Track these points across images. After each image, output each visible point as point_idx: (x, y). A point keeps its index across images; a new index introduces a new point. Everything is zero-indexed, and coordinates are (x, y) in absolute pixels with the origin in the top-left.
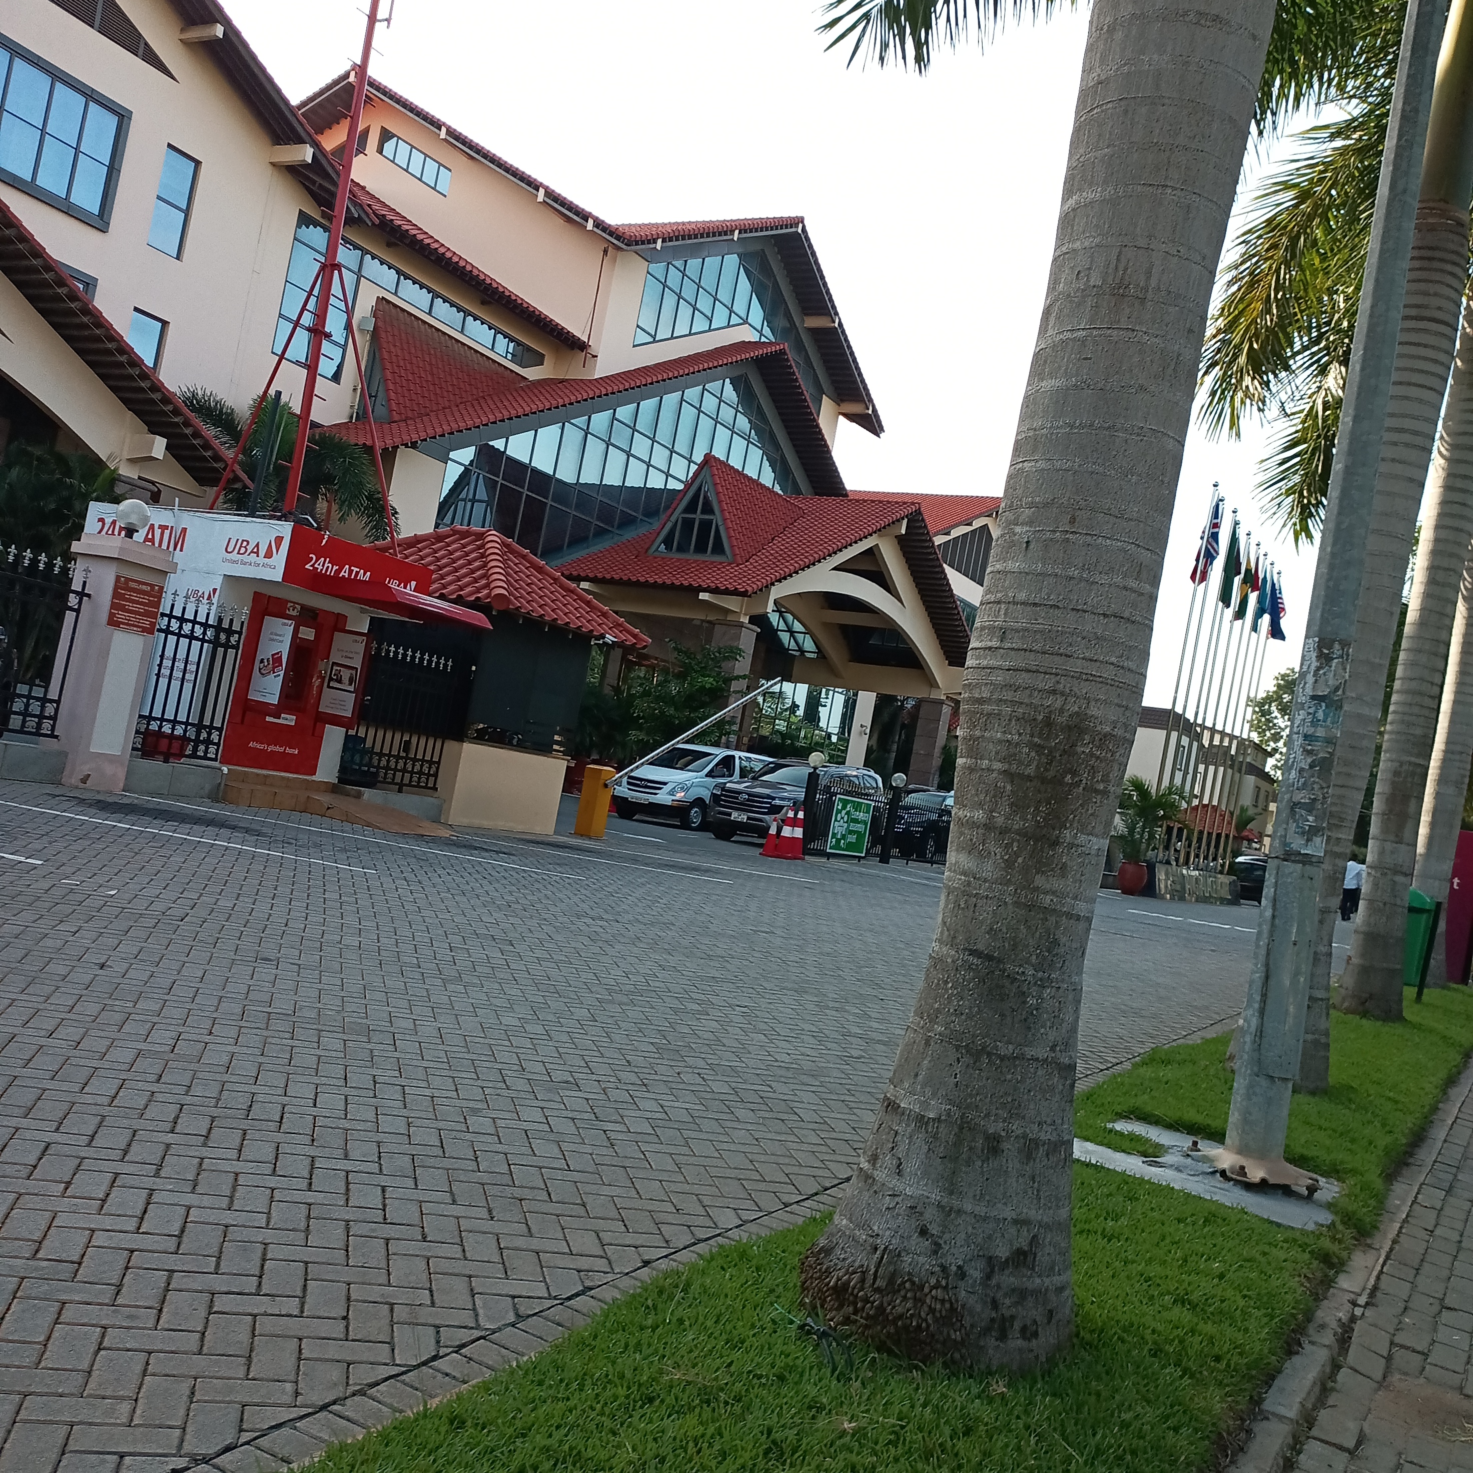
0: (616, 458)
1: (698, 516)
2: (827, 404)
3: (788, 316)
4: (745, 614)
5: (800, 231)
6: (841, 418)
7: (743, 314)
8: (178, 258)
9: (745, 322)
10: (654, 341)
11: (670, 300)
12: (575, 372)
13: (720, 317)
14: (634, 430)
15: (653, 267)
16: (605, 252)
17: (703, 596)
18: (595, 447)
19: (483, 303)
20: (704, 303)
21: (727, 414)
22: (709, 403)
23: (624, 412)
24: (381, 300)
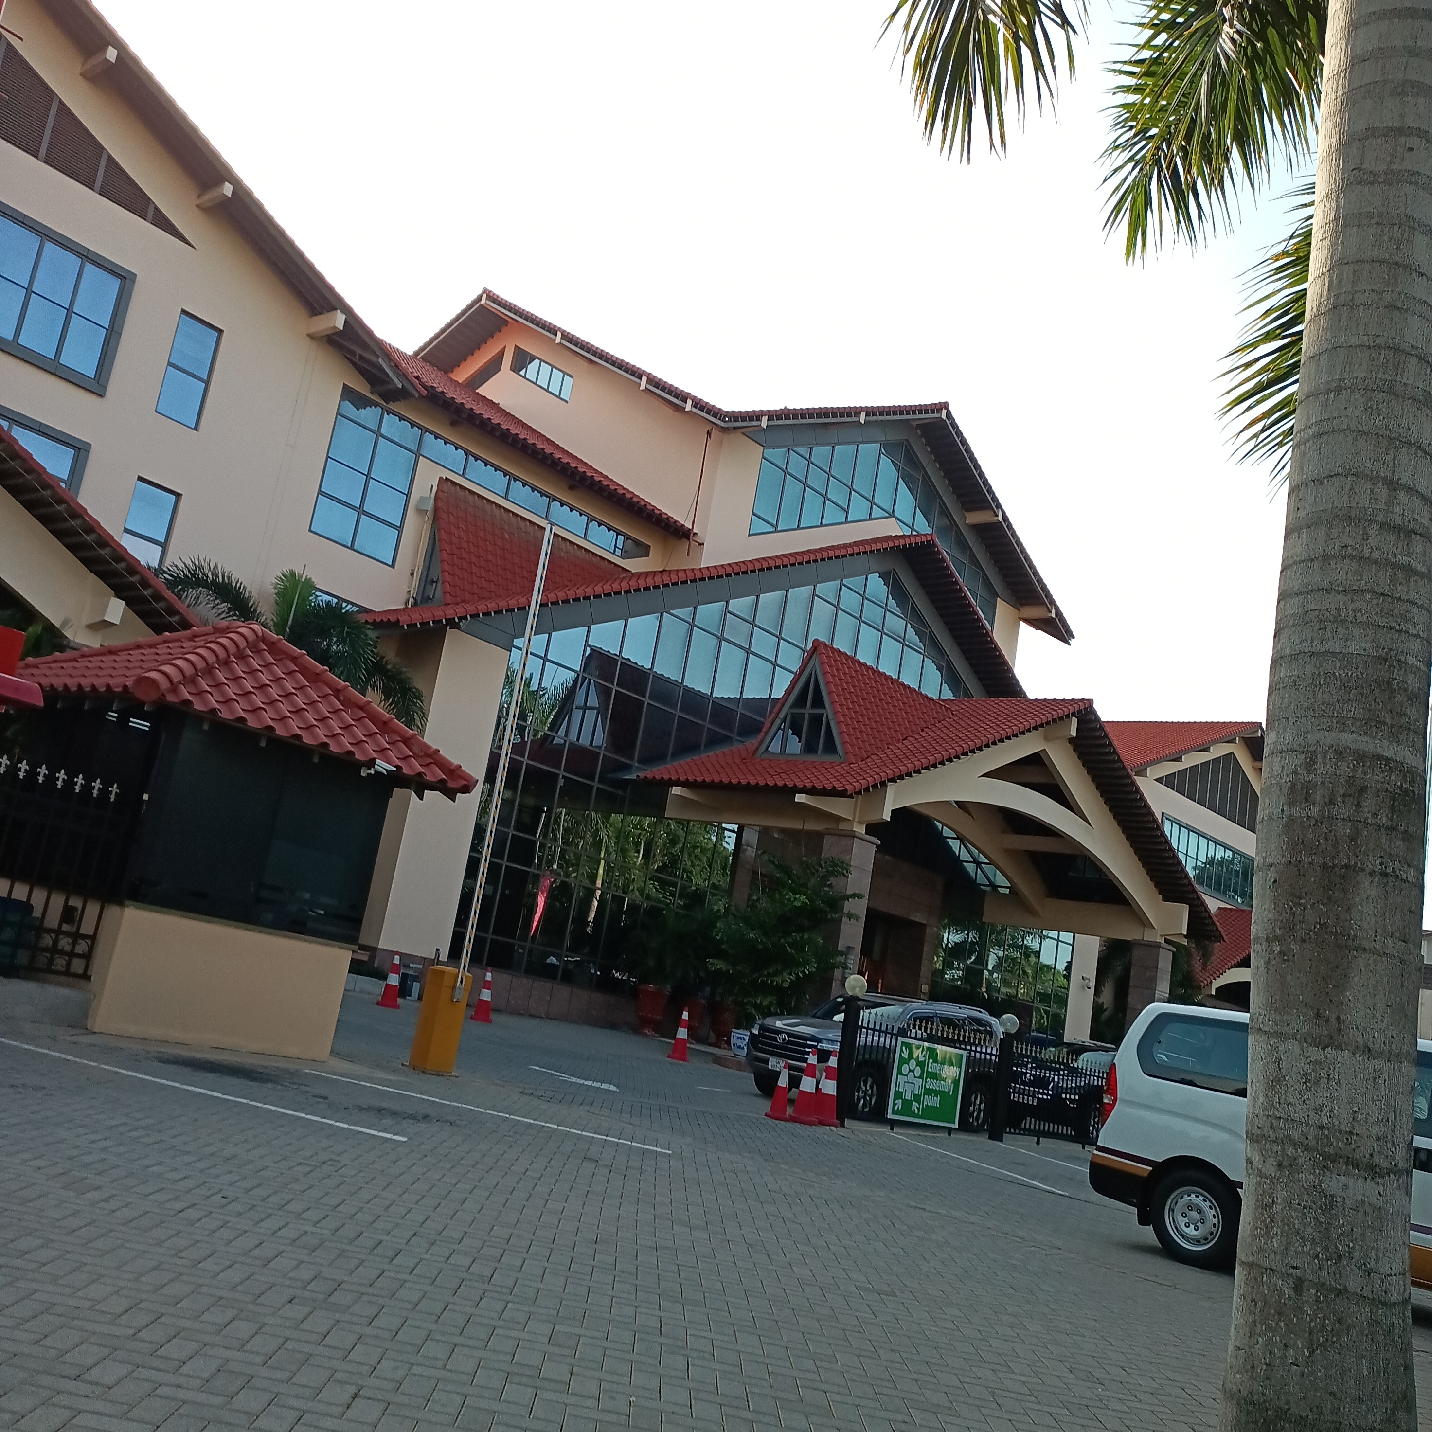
0: (731, 656)
1: (808, 710)
2: (1002, 608)
3: (945, 512)
4: (860, 823)
5: (944, 416)
6: (1023, 625)
7: (888, 506)
8: (196, 428)
9: (892, 515)
10: (776, 531)
11: (793, 488)
12: (680, 562)
13: (859, 506)
14: (753, 625)
15: (770, 453)
16: (709, 433)
17: (800, 798)
18: (702, 642)
19: (571, 488)
20: (836, 493)
21: (872, 612)
22: (850, 600)
23: (740, 604)
24: (444, 481)
